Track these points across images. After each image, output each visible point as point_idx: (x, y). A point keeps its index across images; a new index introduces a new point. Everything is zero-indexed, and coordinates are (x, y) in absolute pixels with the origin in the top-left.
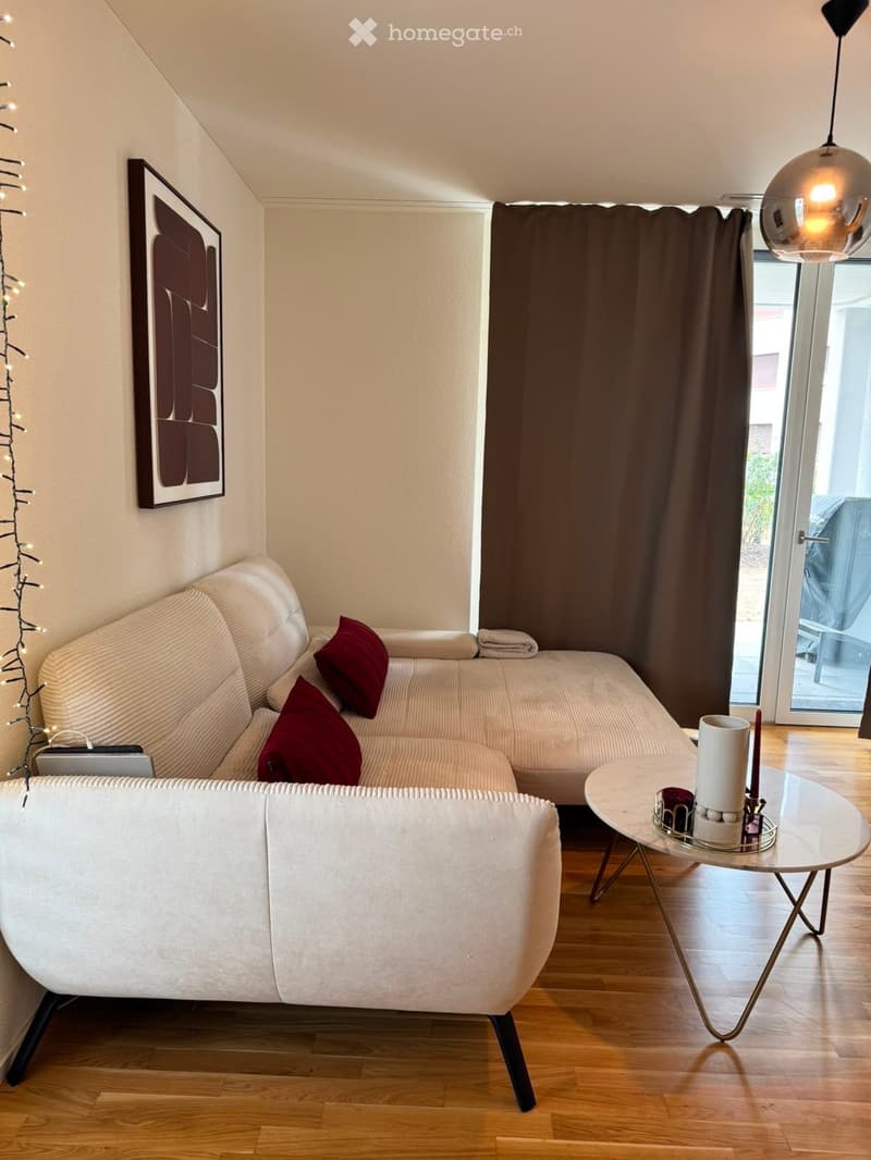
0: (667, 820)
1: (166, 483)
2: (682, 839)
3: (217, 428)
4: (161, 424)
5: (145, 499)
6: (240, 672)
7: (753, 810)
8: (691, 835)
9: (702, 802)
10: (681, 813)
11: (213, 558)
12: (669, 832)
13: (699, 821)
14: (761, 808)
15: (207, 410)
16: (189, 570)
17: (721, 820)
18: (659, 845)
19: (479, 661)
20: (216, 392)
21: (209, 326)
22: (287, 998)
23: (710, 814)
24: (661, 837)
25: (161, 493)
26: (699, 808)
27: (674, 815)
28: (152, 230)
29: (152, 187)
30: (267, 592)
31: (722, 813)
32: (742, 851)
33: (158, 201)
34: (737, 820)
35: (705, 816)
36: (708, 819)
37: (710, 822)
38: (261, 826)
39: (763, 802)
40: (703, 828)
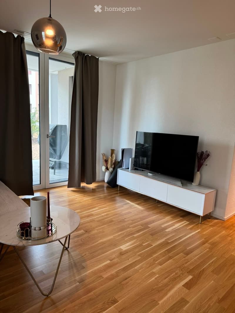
0: (22, 235)
2: (28, 239)
7: (49, 223)
8: (31, 237)
9: (33, 225)
10: (27, 231)
12: (23, 238)
13: (33, 231)
14: (51, 221)
17: (40, 229)
18: (21, 244)
23: (37, 229)
24: (21, 241)
26: (32, 228)
27: (24, 232)
31: (40, 227)
32: (47, 237)
34: (45, 228)
35: (35, 229)
36: (36, 230)
37: (37, 231)
39: (52, 219)
40: (34, 234)
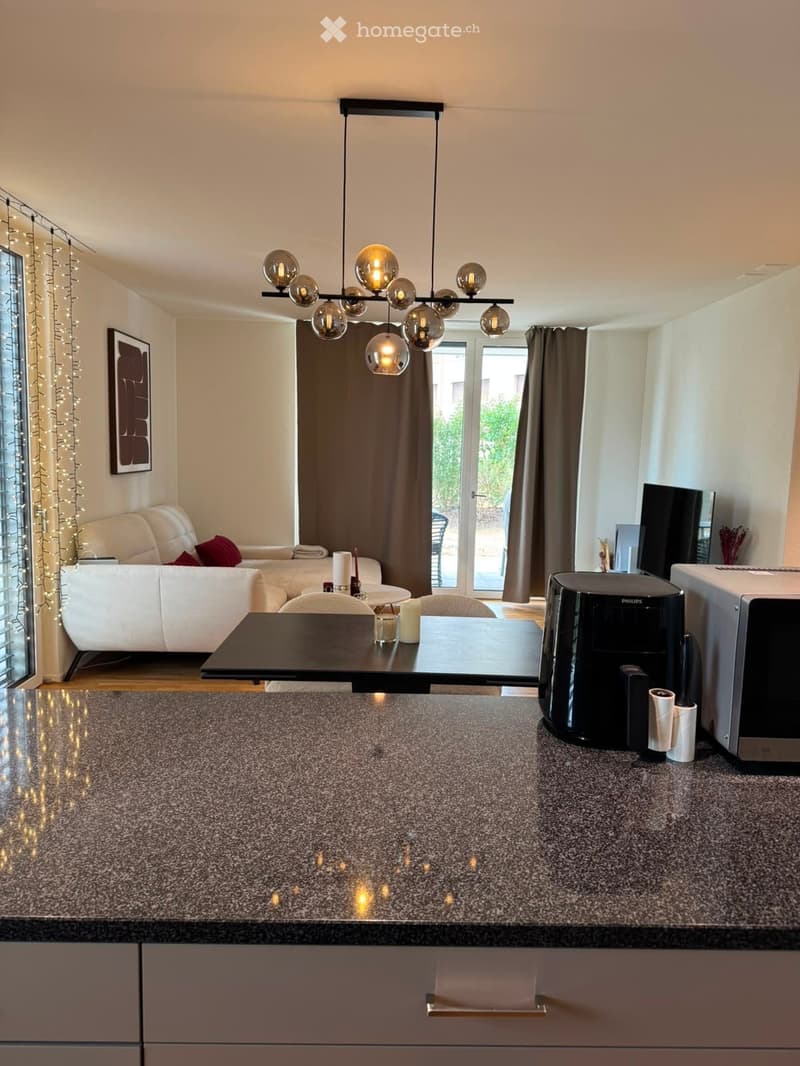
1: (123, 463)
3: (148, 438)
4: (121, 438)
5: (114, 470)
6: (157, 550)
11: (145, 501)
15: (143, 429)
16: (134, 505)
19: (295, 560)
20: (148, 420)
21: (144, 390)
22: (170, 650)
25: (121, 468)
28: (117, 355)
29: (118, 337)
30: (172, 518)
33: (120, 343)
38: (157, 579)
